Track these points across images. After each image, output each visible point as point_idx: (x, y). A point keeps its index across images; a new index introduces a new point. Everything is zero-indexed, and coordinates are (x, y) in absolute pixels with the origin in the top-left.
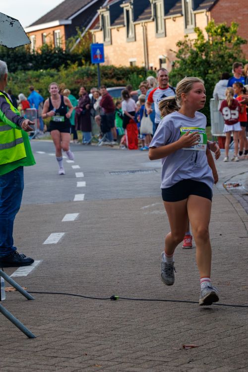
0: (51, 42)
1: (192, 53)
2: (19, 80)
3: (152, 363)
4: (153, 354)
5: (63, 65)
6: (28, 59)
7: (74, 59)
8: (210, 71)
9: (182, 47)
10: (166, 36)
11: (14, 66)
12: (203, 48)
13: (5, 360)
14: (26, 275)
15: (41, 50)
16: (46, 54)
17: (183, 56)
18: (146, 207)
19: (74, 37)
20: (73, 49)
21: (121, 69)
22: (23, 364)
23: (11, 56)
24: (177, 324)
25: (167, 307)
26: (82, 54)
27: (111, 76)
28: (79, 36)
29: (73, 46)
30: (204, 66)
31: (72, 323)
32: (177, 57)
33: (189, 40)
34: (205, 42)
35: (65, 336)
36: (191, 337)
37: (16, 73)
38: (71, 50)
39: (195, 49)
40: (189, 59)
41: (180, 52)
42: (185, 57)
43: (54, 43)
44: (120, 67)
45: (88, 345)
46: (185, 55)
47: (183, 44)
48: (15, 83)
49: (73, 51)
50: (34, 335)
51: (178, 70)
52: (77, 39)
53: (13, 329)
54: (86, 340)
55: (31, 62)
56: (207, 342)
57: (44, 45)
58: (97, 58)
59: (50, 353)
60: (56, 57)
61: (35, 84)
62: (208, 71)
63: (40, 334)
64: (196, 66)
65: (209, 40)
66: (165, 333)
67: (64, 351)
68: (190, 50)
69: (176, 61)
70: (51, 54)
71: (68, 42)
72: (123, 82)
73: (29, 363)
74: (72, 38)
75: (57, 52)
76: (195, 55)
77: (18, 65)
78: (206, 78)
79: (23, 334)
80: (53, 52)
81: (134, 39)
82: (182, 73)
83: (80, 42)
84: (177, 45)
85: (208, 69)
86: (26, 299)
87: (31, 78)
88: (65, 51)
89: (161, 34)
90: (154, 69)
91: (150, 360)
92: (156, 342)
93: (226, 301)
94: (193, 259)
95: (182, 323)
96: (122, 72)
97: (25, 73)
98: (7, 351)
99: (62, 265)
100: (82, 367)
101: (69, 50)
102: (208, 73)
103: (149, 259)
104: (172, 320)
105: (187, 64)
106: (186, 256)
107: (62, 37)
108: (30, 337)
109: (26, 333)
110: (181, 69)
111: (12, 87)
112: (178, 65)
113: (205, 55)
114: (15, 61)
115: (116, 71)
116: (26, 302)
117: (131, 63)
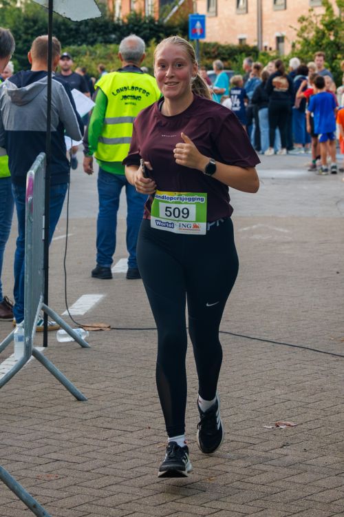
0: (140, 10)
1: (317, 32)
2: (98, 55)
3: (234, 444)
4: (237, 433)
5: (154, 39)
6: (111, 29)
7: (168, 32)
8: (339, 56)
9: (305, 23)
10: (285, 8)
11: (93, 37)
12: (331, 26)
13: (44, 429)
14: (82, 313)
15: (127, 18)
16: (133, 24)
17: (305, 35)
18: (245, 229)
19: (170, 4)
20: (168, 18)
21: (227, 48)
22: (65, 436)
23: (90, 25)
24: (271, 392)
25: (260, 368)
26: (179, 26)
27: (213, 55)
28: (177, 3)
29: (168, 15)
30: (332, 49)
31: (135, 383)
32: (298, 35)
33: (314, 15)
34: (334, 18)
35: (124, 401)
36: (288, 411)
37: (95, 46)
38: (165, 21)
39: (322, 27)
40: (313, 40)
41: (303, 30)
42: (308, 37)
43: (145, 11)
44: (226, 44)
45: (152, 415)
46: (308, 33)
47: (307, 20)
48: (93, 59)
49: (168, 21)
50: (85, 396)
51: (298, 52)
52: (174, 7)
53: (58, 387)
54: (151, 406)
55: (114, 34)
56: (308, 419)
57: (132, 13)
58: (196, 33)
59: (102, 423)
60: (145, 29)
61: (117, 61)
62: (336, 55)
63: (92, 396)
64: (322, 48)
65: (340, 15)
66: (255, 403)
67: (121, 421)
68: (314, 28)
69: (297, 41)
70: (140, 24)
71: (162, 9)
72: (229, 64)
73: (74, 435)
74: (167, 5)
75: (147, 21)
76: (320, 34)
77: (98, 36)
78: (334, 64)
79: (70, 394)
80: (142, 21)
81: (245, 11)
82: (303, 57)
83: (177, 11)
84: (299, 21)
85: (337, 52)
86: (80, 346)
87: (113, 53)
88: (158, 21)
89: (279, 5)
90: (268, 49)
91: (232, 441)
92: (241, 415)
93: (337, 363)
94: (300, 304)
95: (278, 391)
96: (229, 52)
97: (106, 47)
98: (47, 417)
99: (130, 302)
100: (142, 444)
101: (164, 19)
102: (336, 58)
103: (243, 301)
104: (265, 386)
105: (311, 46)
106: (290, 299)
107: (155, 4)
108: (79, 399)
109: (74, 394)
110: (302, 51)
111: (89, 64)
112: (299, 47)
113: (334, 35)
114: (94, 30)
115: (220, 49)
116: (79, 351)
117: (241, 40)
